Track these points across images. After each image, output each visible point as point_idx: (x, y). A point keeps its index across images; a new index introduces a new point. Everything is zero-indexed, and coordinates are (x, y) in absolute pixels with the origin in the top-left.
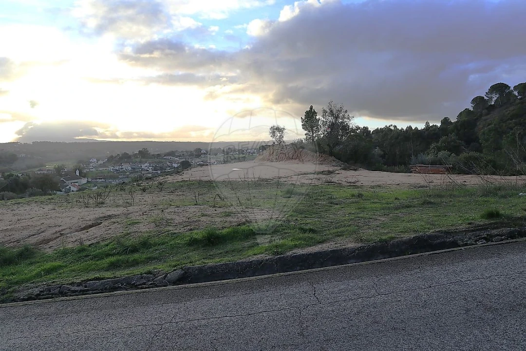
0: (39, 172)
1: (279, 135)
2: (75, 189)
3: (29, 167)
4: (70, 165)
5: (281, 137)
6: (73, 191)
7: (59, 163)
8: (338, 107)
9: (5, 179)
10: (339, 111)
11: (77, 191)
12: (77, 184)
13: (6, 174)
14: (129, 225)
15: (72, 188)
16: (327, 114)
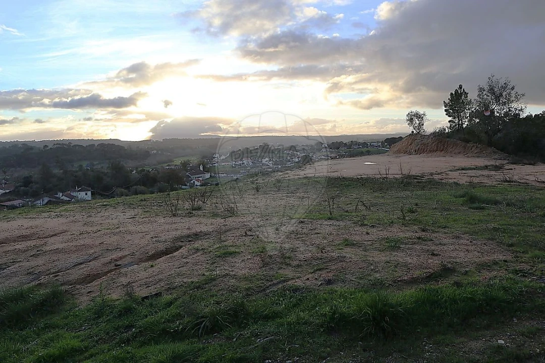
0: (167, 167)
1: (418, 122)
2: (199, 184)
3: (159, 163)
4: (194, 160)
5: (421, 125)
6: (196, 185)
7: (186, 159)
8: (502, 82)
9: (138, 174)
10: (504, 88)
11: (201, 186)
12: (201, 179)
13: (140, 169)
14: (219, 257)
15: (196, 183)
16: (484, 93)
